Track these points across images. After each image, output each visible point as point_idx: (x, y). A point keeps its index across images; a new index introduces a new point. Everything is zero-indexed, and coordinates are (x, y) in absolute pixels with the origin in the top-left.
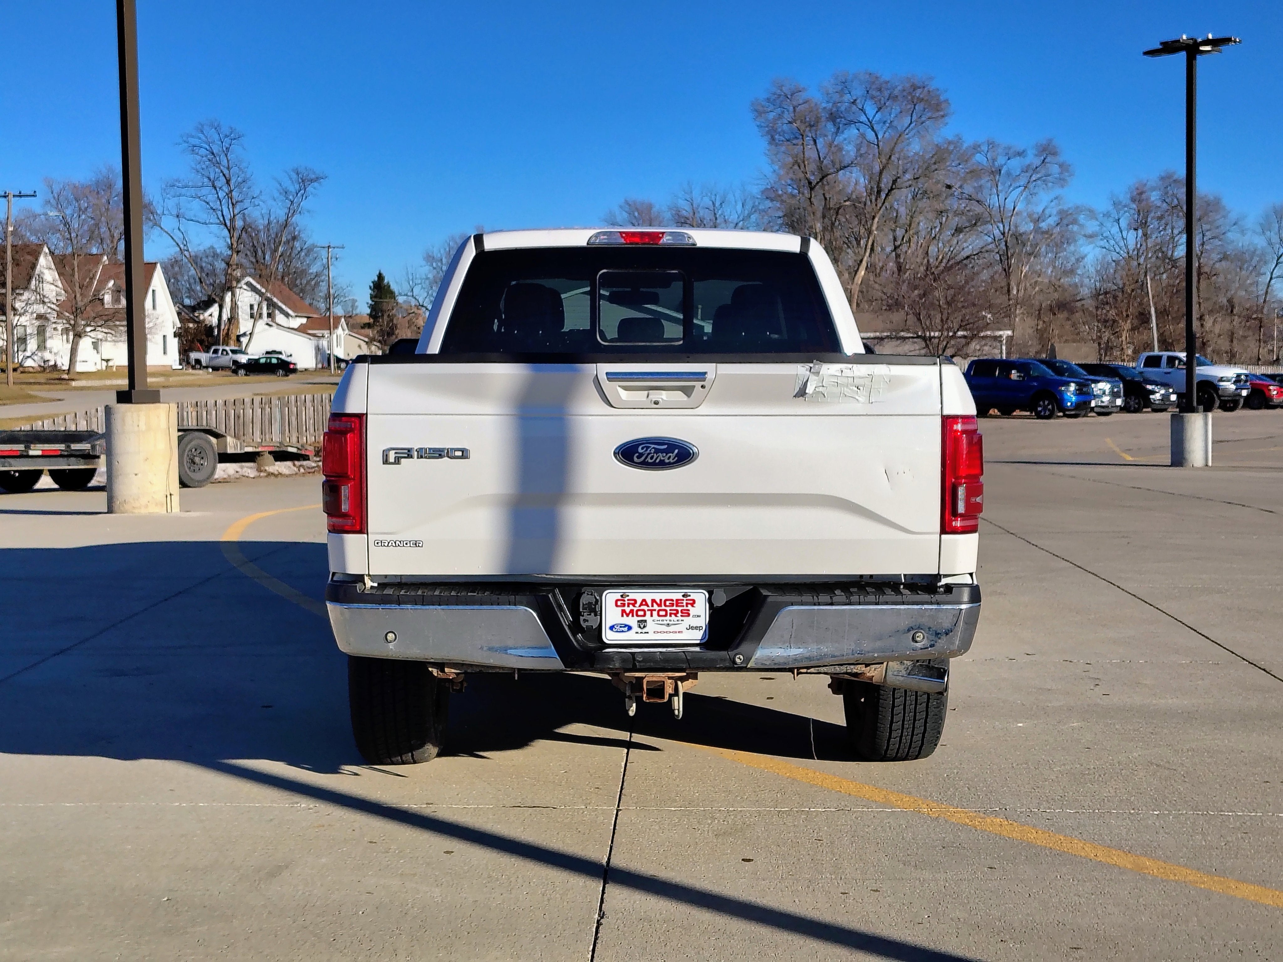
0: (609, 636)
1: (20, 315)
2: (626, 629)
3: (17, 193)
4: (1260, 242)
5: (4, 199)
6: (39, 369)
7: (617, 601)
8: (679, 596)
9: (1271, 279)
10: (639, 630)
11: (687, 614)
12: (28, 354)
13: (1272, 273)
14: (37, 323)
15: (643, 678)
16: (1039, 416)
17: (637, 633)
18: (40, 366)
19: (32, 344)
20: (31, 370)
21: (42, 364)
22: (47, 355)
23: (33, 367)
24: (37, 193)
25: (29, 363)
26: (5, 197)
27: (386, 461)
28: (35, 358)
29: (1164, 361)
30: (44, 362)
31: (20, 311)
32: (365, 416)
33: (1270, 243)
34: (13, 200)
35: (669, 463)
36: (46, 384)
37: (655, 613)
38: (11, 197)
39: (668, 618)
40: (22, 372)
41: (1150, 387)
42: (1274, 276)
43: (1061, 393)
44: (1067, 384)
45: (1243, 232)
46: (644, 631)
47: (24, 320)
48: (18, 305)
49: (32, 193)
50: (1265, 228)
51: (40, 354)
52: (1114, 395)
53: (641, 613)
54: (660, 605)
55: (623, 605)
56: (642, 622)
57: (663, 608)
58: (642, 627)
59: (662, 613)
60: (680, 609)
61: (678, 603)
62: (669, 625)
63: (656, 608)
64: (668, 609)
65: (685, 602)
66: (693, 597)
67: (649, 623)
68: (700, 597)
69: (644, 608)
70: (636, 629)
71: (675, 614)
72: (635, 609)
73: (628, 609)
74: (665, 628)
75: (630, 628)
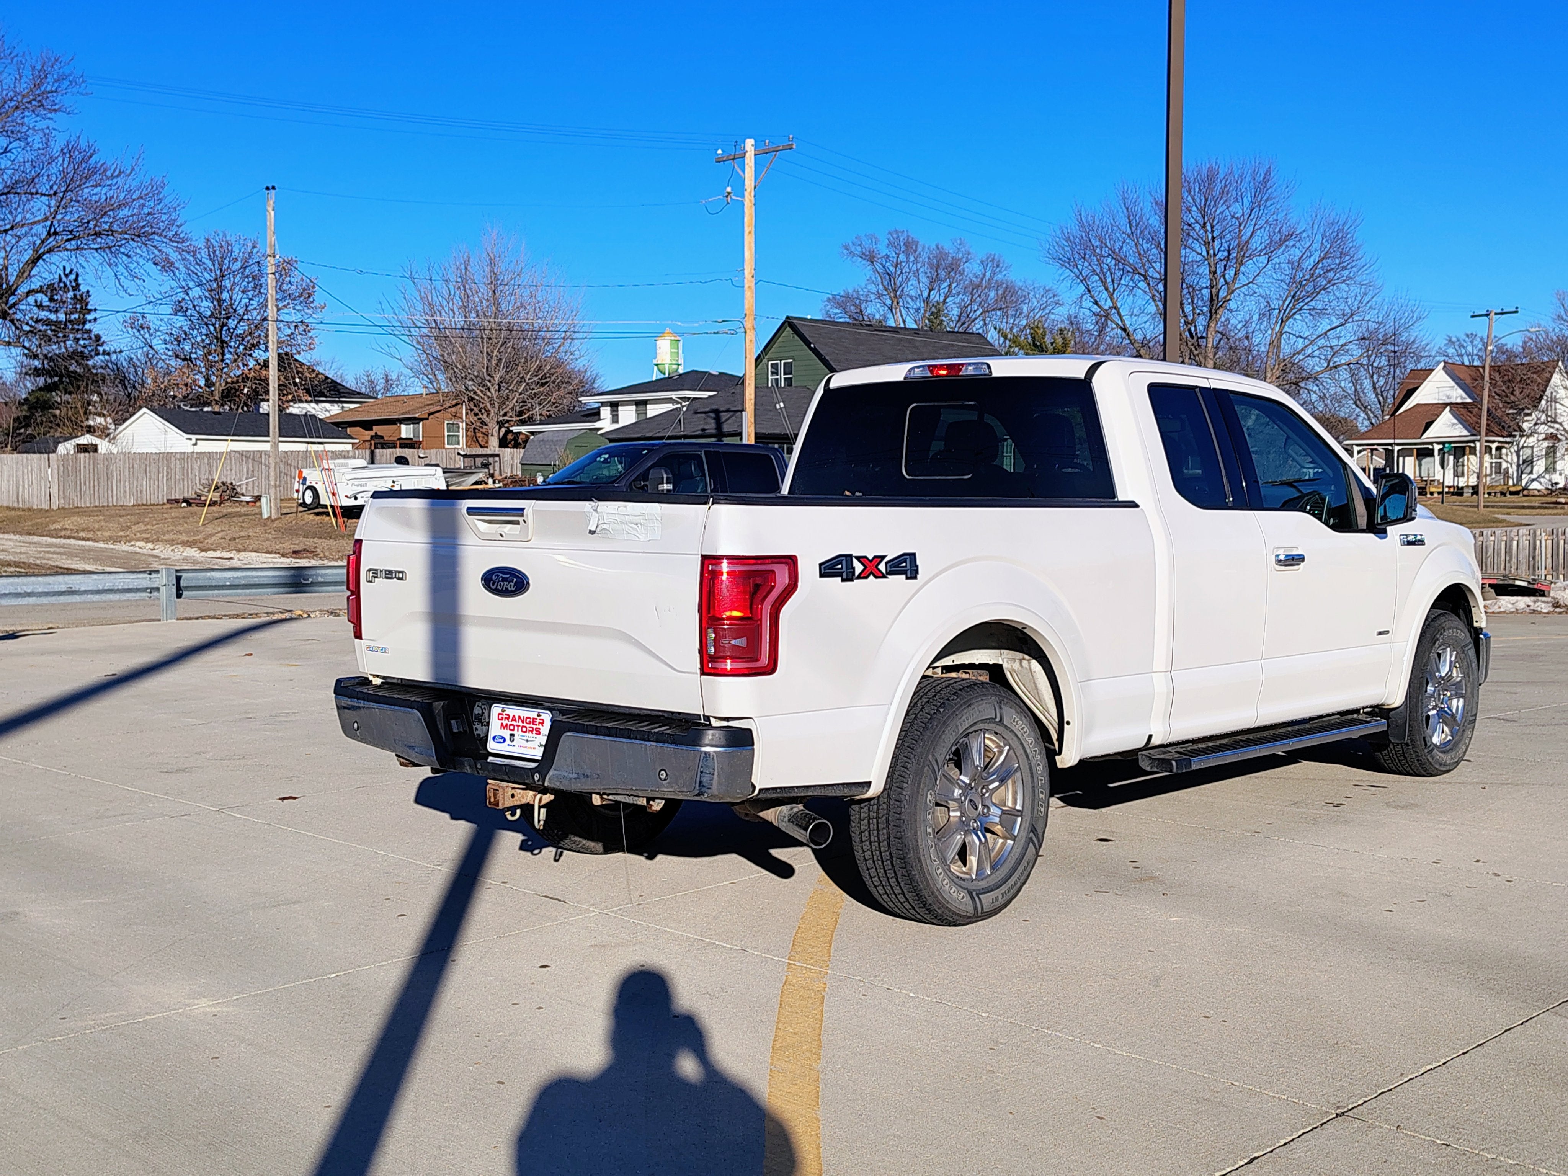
0: (492, 746)
1: (1528, 437)
2: (502, 740)
3: (1499, 311)
5: (1485, 318)
6: (1546, 492)
7: (499, 715)
8: (534, 715)
11: (539, 733)
12: (1534, 476)
14: (1546, 444)
17: (508, 745)
18: (1547, 489)
19: (1540, 467)
20: (1536, 493)
21: (1550, 487)
22: (1556, 478)
23: (1539, 491)
24: (1519, 310)
25: (1535, 485)
26: (1487, 315)
28: (1542, 480)
30: (1552, 485)
31: (1527, 431)
34: (1495, 317)
35: (512, 591)
36: (1539, 507)
37: (520, 729)
38: (1492, 314)
39: (527, 734)
40: (1524, 496)
46: (512, 743)
47: (1532, 441)
48: (1525, 426)
49: (1514, 309)
51: (1547, 476)
53: (512, 727)
54: (523, 722)
55: (502, 719)
56: (512, 735)
57: (525, 724)
58: (512, 741)
59: (524, 729)
60: (535, 727)
61: (534, 721)
62: (527, 741)
63: (521, 724)
64: (528, 726)
65: (538, 721)
66: (543, 716)
67: (516, 737)
68: (547, 716)
69: (514, 723)
70: (508, 741)
71: (532, 732)
72: (509, 723)
73: (505, 722)
74: (525, 743)
75: (505, 740)
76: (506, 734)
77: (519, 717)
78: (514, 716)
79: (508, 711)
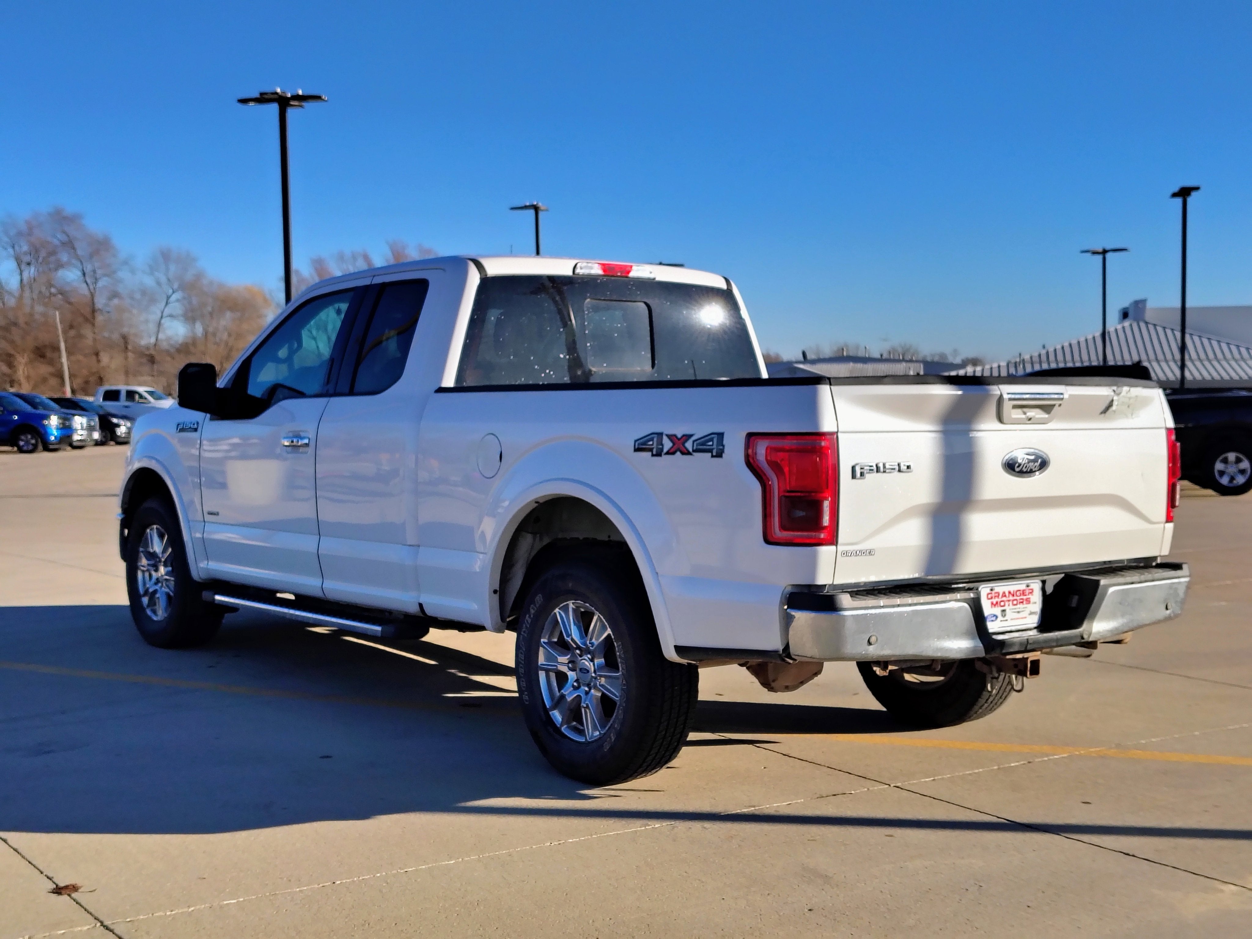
2: (994, 618)
4: (149, 281)
7: (988, 594)
8: (1023, 587)
9: (162, 317)
10: (1003, 619)
11: (1028, 601)
13: (162, 313)
15: (1027, 658)
16: (21, 451)
17: (1001, 621)
27: (854, 476)
29: (123, 395)
32: (836, 434)
33: (159, 283)
37: (1011, 603)
39: (1018, 606)
41: (115, 420)
42: (165, 314)
43: (44, 427)
44: (47, 417)
45: (133, 272)
46: (1005, 619)
50: (152, 269)
52: (90, 429)
53: (1002, 604)
54: (1013, 595)
55: (992, 598)
56: (1004, 611)
57: (1015, 598)
58: (1004, 616)
59: (1015, 602)
60: (1025, 597)
61: (1023, 592)
62: (1018, 612)
63: (1011, 598)
64: (1018, 598)
65: (1027, 592)
66: (1032, 586)
67: (1008, 612)
68: (1036, 585)
69: (1004, 599)
70: (1000, 618)
71: (1022, 602)
72: (999, 600)
73: (994, 601)
74: (1016, 615)
75: (997, 617)
76: (997, 611)
77: (1010, 593)
78: (1004, 593)
79: (997, 589)
